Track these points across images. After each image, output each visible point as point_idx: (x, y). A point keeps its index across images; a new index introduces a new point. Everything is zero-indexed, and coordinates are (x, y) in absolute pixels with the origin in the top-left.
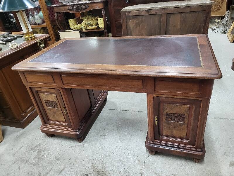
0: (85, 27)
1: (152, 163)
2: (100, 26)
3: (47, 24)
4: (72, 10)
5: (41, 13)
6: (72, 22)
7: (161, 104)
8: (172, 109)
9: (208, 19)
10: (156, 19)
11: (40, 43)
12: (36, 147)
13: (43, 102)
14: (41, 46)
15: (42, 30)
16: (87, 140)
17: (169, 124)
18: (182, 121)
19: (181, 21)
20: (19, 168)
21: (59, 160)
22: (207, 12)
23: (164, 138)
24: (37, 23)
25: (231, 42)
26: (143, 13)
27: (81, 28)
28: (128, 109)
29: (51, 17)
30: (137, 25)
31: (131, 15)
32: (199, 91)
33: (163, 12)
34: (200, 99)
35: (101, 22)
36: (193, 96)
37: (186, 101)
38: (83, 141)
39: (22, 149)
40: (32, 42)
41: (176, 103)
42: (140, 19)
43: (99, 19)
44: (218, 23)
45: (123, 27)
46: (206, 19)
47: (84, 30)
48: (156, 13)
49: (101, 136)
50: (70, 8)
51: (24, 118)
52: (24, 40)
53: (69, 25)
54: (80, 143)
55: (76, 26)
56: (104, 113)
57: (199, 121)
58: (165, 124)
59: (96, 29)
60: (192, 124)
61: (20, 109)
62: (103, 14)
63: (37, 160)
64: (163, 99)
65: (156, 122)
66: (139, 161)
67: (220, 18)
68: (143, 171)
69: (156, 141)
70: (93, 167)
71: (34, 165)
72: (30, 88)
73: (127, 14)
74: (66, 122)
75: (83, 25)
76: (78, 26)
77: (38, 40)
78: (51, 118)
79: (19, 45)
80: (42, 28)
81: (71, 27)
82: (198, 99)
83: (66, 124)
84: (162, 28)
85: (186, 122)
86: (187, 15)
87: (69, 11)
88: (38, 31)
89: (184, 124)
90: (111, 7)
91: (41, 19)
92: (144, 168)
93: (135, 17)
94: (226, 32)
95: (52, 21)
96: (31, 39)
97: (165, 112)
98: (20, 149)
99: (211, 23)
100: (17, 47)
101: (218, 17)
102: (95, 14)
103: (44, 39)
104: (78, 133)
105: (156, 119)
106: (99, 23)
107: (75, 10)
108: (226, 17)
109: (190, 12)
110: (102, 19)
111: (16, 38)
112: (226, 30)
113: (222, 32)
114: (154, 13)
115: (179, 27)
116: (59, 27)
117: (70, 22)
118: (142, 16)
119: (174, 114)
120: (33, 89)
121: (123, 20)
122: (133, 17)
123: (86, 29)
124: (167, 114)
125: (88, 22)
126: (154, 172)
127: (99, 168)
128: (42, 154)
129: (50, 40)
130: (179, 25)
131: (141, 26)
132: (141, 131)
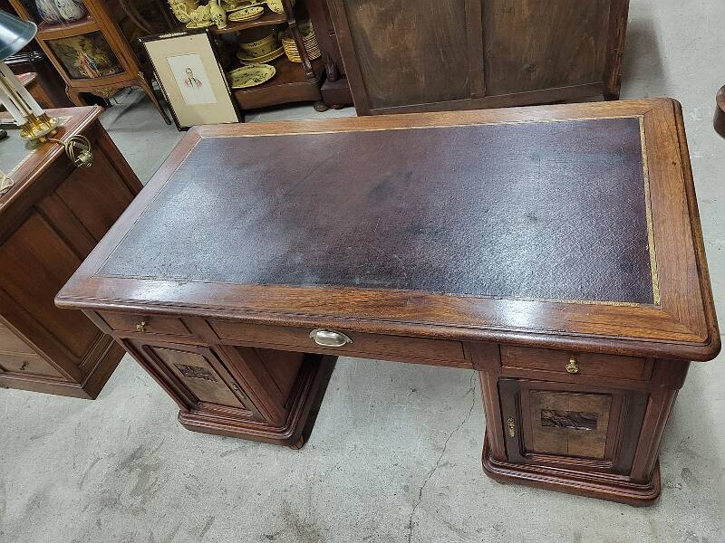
0: (224, 17)
2: (272, 8)
3: (98, 21)
6: (177, 1)
11: (77, 151)
12: (133, 457)
14: (83, 159)
20: (99, 523)
21: (196, 495)
24: (66, 17)
27: (212, 21)
39: (97, 466)
40: (54, 152)
45: (341, 33)
47: (221, 27)
53: (172, 11)
55: (193, 14)
59: (262, 17)
63: (140, 498)
66: (406, 488)
68: (414, 520)
70: (286, 513)
71: (135, 513)
75: (213, 10)
76: (198, 16)
77: (67, 143)
80: (87, 36)
81: (179, 17)
88: (78, 48)
92: (418, 511)
96: (49, 140)
98: (92, 466)
100: (10, 188)
115: (527, 13)
116: (139, 26)
123: (229, 23)
126: (445, 522)
127: (302, 514)
128: (152, 480)
129: (122, 70)
130: (525, 8)
131: (396, 21)
132: (414, 391)
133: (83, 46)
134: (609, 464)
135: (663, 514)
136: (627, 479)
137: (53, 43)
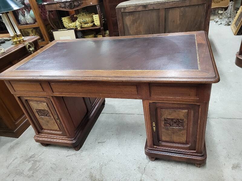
0: (80, 26)
1: (152, 170)
2: (96, 24)
3: (40, 24)
4: (65, 7)
5: (32, 12)
6: (65, 21)
7: (158, 110)
8: (170, 114)
9: (209, 12)
10: (154, 14)
11: (29, 47)
12: (31, 157)
13: (35, 111)
15: (34, 31)
16: (84, 147)
17: (167, 129)
18: (181, 126)
19: (180, 16)
21: (55, 171)
22: (208, 5)
23: (164, 144)
24: (28, 23)
25: (235, 35)
26: (140, 9)
27: (76, 27)
28: (127, 113)
29: (43, 16)
30: (134, 22)
31: (127, 11)
32: (197, 95)
33: (160, 7)
34: (198, 104)
35: (96, 19)
36: (191, 101)
37: (184, 106)
38: (81, 149)
39: (16, 161)
40: (21, 46)
41: (173, 108)
42: (137, 16)
43: (94, 16)
44: (221, 14)
45: (120, 25)
46: (207, 12)
47: (79, 29)
48: (153, 8)
49: (99, 143)
50: (63, 5)
51: (17, 128)
52: (12, 44)
53: (63, 24)
54: (76, 151)
55: (70, 24)
56: (102, 118)
57: (198, 126)
58: (164, 130)
59: (92, 27)
60: (191, 129)
61: (12, 119)
62: (99, 11)
63: (32, 172)
64: (160, 105)
65: (154, 128)
66: (139, 168)
67: (224, 9)
68: (143, 179)
69: (155, 147)
70: (91, 176)
71: (29, 177)
72: (19, 97)
73: (122, 10)
74: (60, 130)
75: (77, 23)
76: (72, 25)
77: (27, 44)
78: (44, 127)
79: (6, 50)
80: (34, 28)
81: (65, 26)
82: (195, 103)
83: (60, 133)
84: (160, 24)
85: (186, 127)
86: (187, 9)
87: (61, 9)
88: (30, 32)
89: (183, 129)
90: (107, 3)
91: (32, 18)
92: (144, 176)
93: (131, 13)
94: (230, 23)
95: (45, 20)
96: (20, 43)
97: (163, 118)
98: (14, 160)
99: (215, 14)
100: (4, 53)
101: (222, 9)
102: (90, 10)
103: (33, 42)
104: (74, 142)
105: (154, 125)
106: (95, 20)
107: (68, 7)
108: (230, 8)
109: (189, 6)
110: (97, 15)
111: (3, 42)
112: (230, 22)
113: (226, 25)
114: (152, 8)
115: (178, 22)
116: (53, 27)
117: (63, 20)
118: (138, 12)
119: (172, 119)
120: (22, 98)
121: (119, 17)
122: (129, 13)
123: (81, 27)
124: (165, 120)
125: (83, 19)
126: (155, 179)
127: (98, 177)
128: (37, 165)
129: (44, 40)
130: (178, 21)
131: (138, 22)
132: (141, 135)
133: (32, 31)
137: (22, 30)
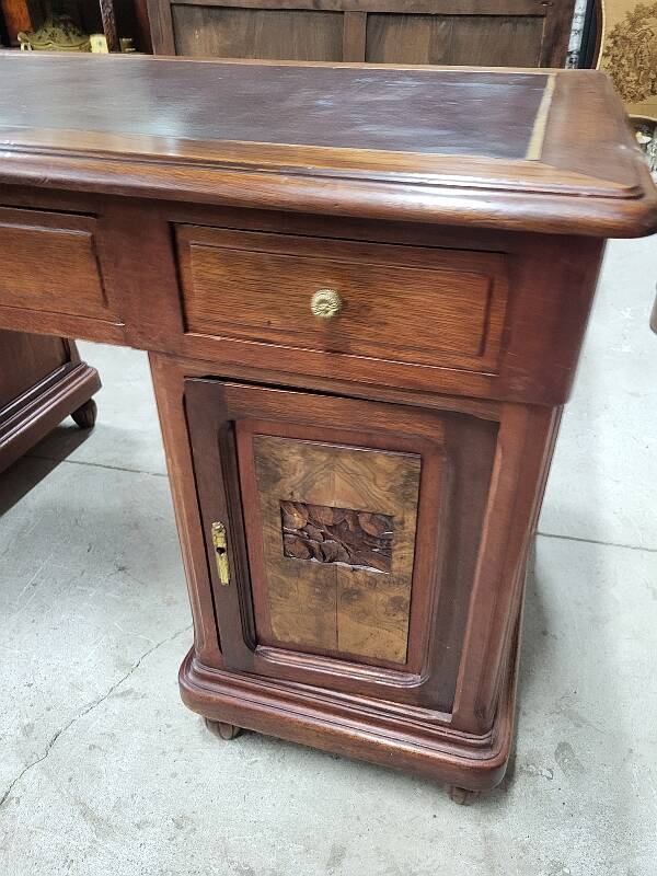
1: (92, 747)
10: (319, 35)
22: (553, 25)
42: (243, 31)
43: (93, 40)
66: (28, 730)
86: (463, 30)
93: (215, 13)
109: (476, 17)
110: (102, 39)
118: (248, 13)
121: (159, 23)
126: (78, 802)
132: (122, 569)
134: (414, 681)
135: (513, 821)
136: (446, 718)
